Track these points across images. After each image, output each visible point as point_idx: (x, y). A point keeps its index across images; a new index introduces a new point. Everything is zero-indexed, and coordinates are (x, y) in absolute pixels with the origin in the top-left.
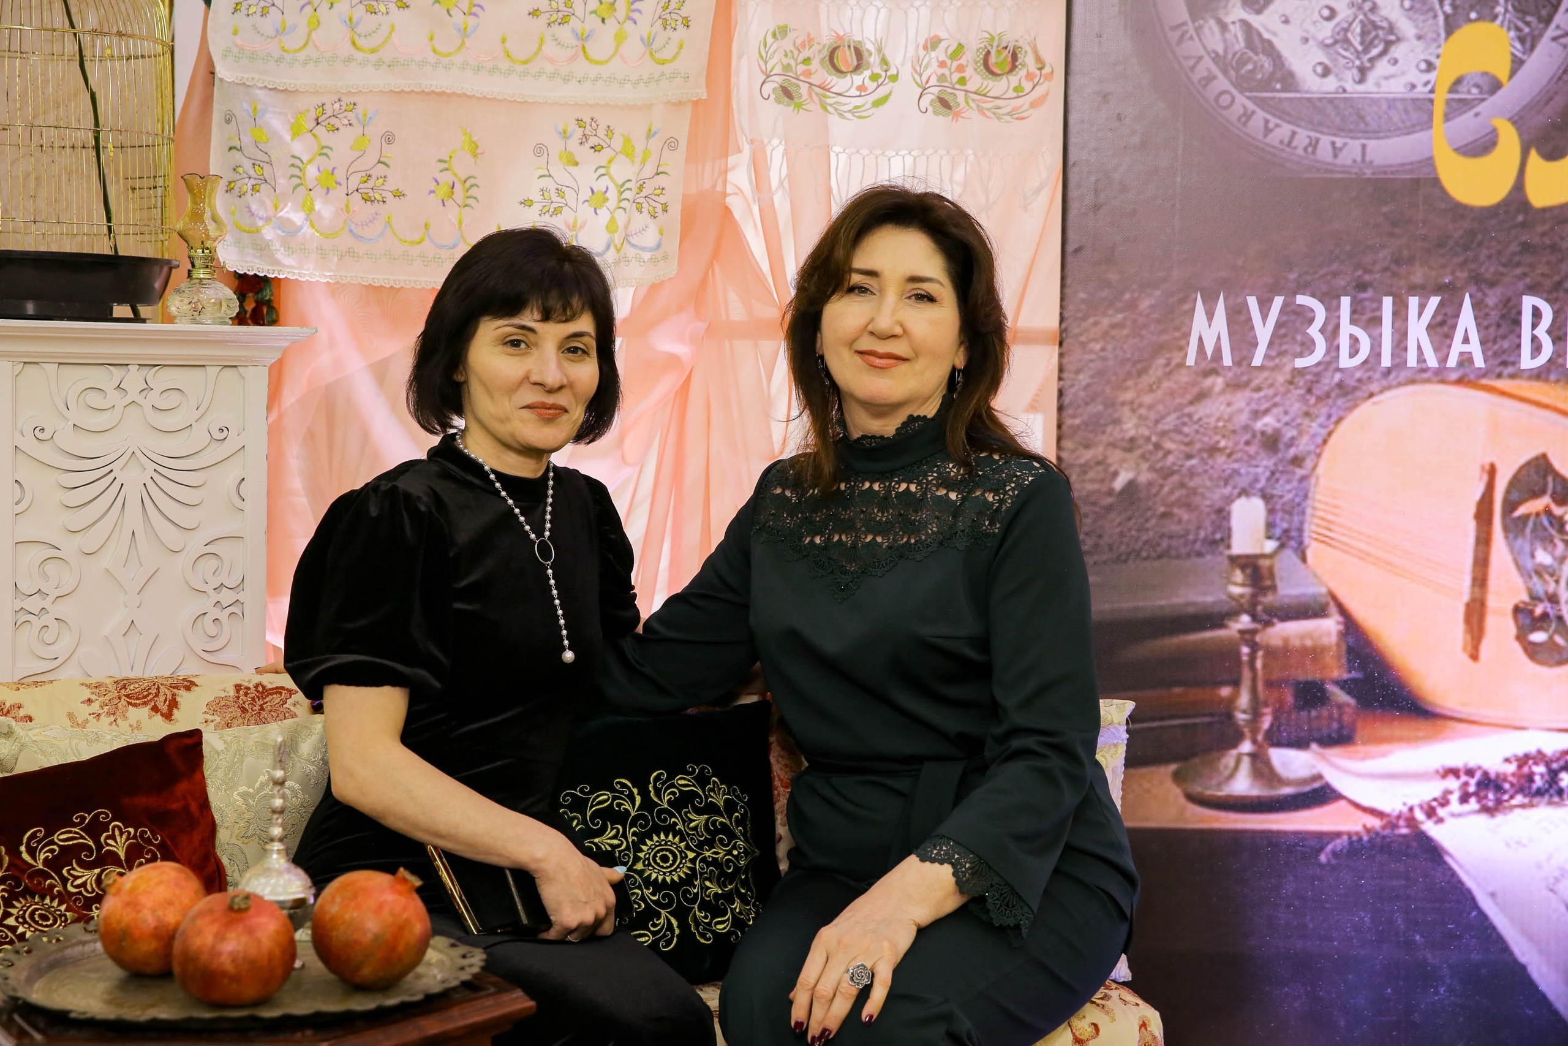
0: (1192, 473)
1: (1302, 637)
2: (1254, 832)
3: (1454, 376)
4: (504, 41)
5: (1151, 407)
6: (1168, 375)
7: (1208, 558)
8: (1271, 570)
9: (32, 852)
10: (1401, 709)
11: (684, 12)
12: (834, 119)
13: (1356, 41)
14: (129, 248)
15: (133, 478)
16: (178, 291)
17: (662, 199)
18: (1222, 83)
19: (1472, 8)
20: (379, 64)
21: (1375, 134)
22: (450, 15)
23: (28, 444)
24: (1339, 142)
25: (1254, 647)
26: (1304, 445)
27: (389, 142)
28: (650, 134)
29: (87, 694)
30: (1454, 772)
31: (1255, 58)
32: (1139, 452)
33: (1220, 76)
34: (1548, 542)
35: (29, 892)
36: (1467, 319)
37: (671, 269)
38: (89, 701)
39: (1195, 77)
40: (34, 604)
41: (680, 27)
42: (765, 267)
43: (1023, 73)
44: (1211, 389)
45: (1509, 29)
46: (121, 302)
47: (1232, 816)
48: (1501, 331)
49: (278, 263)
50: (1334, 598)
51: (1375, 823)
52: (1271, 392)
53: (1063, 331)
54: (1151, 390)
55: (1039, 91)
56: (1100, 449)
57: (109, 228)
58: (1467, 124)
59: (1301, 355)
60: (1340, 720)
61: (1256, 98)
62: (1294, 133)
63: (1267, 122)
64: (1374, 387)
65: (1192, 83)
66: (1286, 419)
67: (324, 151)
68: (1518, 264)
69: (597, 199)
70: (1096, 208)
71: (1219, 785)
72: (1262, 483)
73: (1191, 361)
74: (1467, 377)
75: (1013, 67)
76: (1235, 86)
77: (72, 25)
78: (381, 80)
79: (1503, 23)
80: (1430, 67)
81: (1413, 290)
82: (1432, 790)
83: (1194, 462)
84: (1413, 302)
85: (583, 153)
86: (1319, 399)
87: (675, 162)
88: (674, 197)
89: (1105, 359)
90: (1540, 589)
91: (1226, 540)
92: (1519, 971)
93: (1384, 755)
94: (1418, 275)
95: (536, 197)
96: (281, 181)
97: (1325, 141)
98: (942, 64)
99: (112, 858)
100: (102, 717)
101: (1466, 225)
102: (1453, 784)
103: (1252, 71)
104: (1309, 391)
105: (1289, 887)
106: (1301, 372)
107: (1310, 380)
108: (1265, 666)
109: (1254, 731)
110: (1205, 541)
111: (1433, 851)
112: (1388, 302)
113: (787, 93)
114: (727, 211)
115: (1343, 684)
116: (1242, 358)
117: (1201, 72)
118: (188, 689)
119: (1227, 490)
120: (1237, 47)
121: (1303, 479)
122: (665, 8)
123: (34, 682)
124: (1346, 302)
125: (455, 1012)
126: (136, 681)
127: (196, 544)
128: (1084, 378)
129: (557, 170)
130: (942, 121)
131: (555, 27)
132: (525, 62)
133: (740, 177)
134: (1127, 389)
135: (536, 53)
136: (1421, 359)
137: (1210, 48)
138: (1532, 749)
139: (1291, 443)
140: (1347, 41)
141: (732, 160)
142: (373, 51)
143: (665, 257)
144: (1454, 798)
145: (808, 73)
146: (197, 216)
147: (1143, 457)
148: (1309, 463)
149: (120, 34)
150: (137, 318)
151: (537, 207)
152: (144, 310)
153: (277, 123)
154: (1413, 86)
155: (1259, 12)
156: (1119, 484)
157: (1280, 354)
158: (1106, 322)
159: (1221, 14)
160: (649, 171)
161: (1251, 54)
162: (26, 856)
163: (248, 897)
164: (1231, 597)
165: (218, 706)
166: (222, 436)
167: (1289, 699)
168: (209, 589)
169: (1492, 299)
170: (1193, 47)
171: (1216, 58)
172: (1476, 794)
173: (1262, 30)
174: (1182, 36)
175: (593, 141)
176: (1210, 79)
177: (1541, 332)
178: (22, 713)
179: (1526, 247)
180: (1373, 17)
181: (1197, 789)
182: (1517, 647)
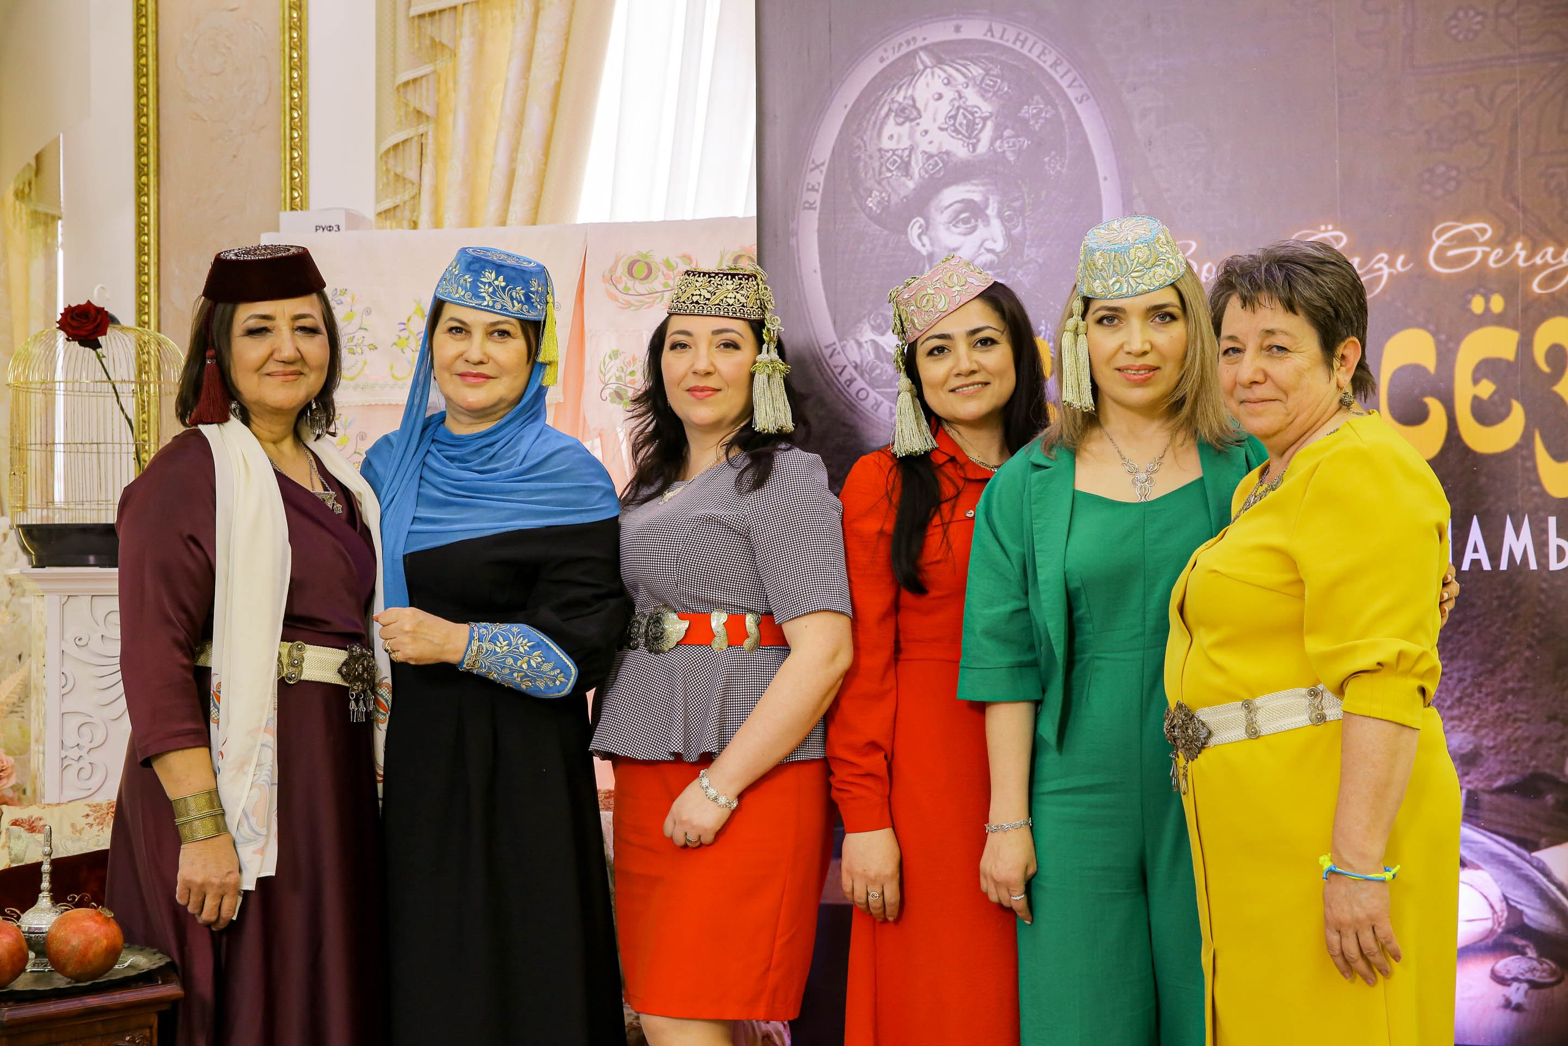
18: (860, 383)
20: (356, 387)
22: (404, 353)
23: (70, 648)
27: (362, 439)
29: (87, 810)
31: (882, 365)
33: (859, 378)
38: (88, 815)
39: (842, 379)
40: (74, 753)
45: (1049, 341)
61: (883, 392)
65: (840, 383)
76: (869, 385)
79: (1045, 337)
100: (94, 826)
103: (878, 374)
113: (619, 396)
117: (846, 376)
120: (869, 359)
137: (851, 359)
142: (352, 379)
145: (634, 382)
155: (883, 334)
161: (878, 363)
171: (856, 367)
173: (885, 346)
174: (833, 352)
176: (851, 381)
178: (42, 823)
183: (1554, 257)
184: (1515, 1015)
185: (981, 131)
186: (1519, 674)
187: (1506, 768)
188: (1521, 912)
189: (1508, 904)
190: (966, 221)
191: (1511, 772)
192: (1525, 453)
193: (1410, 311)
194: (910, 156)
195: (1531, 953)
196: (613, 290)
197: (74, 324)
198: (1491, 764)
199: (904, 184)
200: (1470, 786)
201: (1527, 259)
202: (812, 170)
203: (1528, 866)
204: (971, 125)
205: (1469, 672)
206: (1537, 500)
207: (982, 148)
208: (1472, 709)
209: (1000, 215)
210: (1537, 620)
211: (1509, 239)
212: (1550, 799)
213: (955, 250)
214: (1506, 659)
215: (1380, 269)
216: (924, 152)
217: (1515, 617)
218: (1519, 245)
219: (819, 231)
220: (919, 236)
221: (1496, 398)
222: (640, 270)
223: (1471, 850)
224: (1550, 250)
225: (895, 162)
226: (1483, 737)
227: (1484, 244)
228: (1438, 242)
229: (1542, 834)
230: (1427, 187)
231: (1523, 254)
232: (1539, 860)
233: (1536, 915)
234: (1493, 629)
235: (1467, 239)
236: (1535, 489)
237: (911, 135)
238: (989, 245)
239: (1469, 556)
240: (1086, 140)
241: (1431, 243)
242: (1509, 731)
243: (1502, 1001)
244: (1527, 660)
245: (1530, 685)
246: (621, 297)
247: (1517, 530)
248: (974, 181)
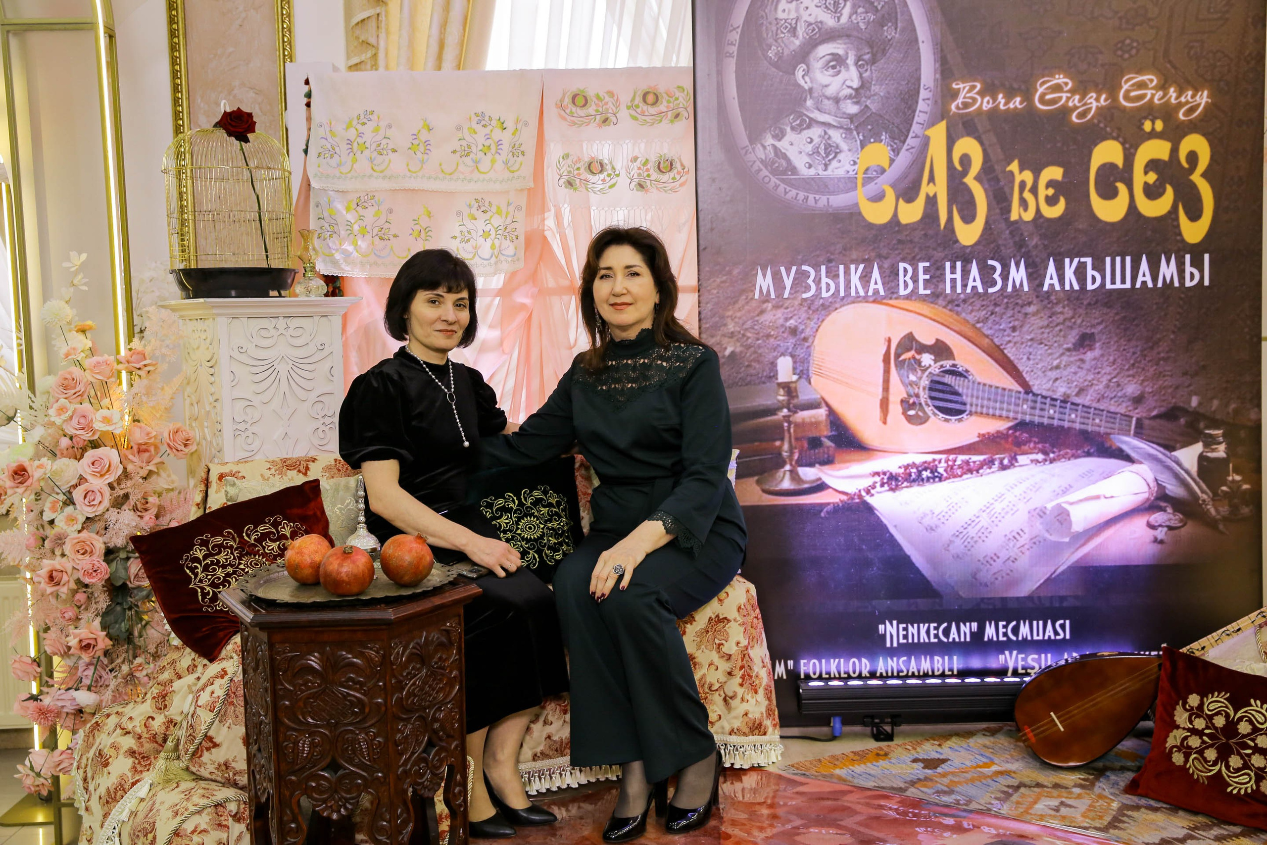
0: (759, 347)
1: (810, 417)
2: (792, 505)
3: (871, 299)
4: (440, 165)
5: (740, 318)
6: (747, 303)
7: (768, 384)
8: (796, 388)
9: (248, 536)
10: (854, 447)
11: (521, 149)
12: (592, 195)
13: (822, 152)
14: (275, 264)
15: (283, 369)
16: (299, 283)
17: (516, 233)
18: (765, 172)
19: (871, 137)
20: (384, 178)
21: (832, 193)
23: (236, 355)
24: (817, 197)
25: (790, 423)
26: (808, 332)
27: (391, 213)
28: (509, 204)
29: (268, 465)
30: (878, 474)
31: (779, 161)
32: (735, 338)
33: (764, 169)
34: (914, 370)
35: (248, 554)
36: (876, 274)
37: (521, 265)
38: (270, 469)
39: (753, 170)
40: (242, 427)
41: (520, 156)
42: (563, 262)
43: (676, 171)
44: (766, 309)
45: (888, 146)
46: (273, 290)
47: (783, 498)
48: (891, 278)
49: (343, 269)
50: (823, 399)
51: (844, 498)
52: (792, 309)
53: (699, 285)
54: (740, 310)
55: (683, 179)
56: (718, 337)
57: (267, 256)
58: (872, 188)
59: (805, 292)
60: (828, 454)
61: (780, 178)
62: (797, 194)
63: (785, 189)
64: (837, 305)
65: (752, 173)
66: (800, 321)
67: (361, 218)
68: (897, 249)
69: (486, 235)
70: (712, 229)
71: (776, 485)
72: (790, 350)
73: (757, 297)
74: (877, 300)
75: (671, 169)
76: (771, 173)
77: (247, 165)
78: (386, 185)
79: (885, 143)
80: (855, 163)
81: (852, 262)
82: (869, 482)
83: (760, 342)
84: (853, 267)
85: (479, 214)
86: (814, 312)
87: (520, 216)
88: (521, 232)
89: (719, 297)
90: (911, 392)
91: (775, 376)
92: (907, 558)
93: (847, 468)
94: (854, 255)
95: (458, 235)
96: (342, 232)
97: (811, 197)
98: (639, 168)
99: (284, 537)
100: (275, 475)
101: (874, 232)
102: (877, 479)
103: (778, 167)
104: (809, 308)
105: (808, 528)
106: (805, 300)
107: (809, 304)
108: (795, 431)
109: (791, 460)
110: (766, 376)
111: (869, 509)
112: (841, 267)
113: (570, 184)
114: (545, 238)
115: (829, 438)
116: (779, 295)
117: (755, 168)
118: (313, 461)
119: (775, 354)
120: (771, 156)
121: (808, 347)
122: (513, 147)
123: (245, 461)
124: (823, 268)
125: (447, 594)
126: (290, 459)
127: (313, 396)
128: (709, 306)
129: (467, 222)
130: (640, 194)
131: (464, 158)
132: (451, 174)
133: (550, 222)
134: (729, 310)
135: (456, 170)
136: (857, 292)
137: (759, 157)
138: (910, 462)
139: (802, 331)
140: (818, 152)
141: (546, 215)
142: (382, 172)
143: (518, 260)
144: (878, 485)
145: (579, 174)
146: (306, 249)
147: (738, 340)
148: (810, 340)
149: (269, 168)
150: (280, 296)
151: (458, 240)
152: (283, 293)
153: (339, 206)
154: (848, 172)
155: (780, 140)
156: (727, 353)
157: (796, 292)
158: (718, 280)
159: (763, 142)
160: (509, 221)
161: (777, 159)
162: (246, 538)
163: (351, 547)
164: (779, 401)
165: (327, 469)
166: (321, 348)
167: (806, 445)
168: (319, 417)
169: (886, 264)
170: (751, 157)
171: (762, 161)
172: (887, 483)
173: (781, 149)
174: (746, 152)
175: (483, 208)
176: (760, 170)
177: (908, 278)
178: (240, 475)
179: (900, 242)
180: (829, 142)
181: (767, 487)
182: (903, 417)
183: (1193, 97)
184: (1159, 546)
185: (843, 8)
186: (1167, 349)
187: (1159, 404)
188: (1164, 487)
189: (1158, 484)
190: (833, 67)
191: (1161, 407)
192: (1173, 216)
193: (1108, 129)
194: (796, 23)
195: (1169, 510)
196: (563, 113)
197: (233, 123)
198: (1151, 402)
199: (793, 42)
200: (1138, 416)
201: (1177, 98)
202: (731, 31)
203: (1169, 460)
204: (836, 4)
205: (1139, 348)
206: (1180, 245)
207: (844, 19)
208: (1140, 370)
209: (856, 64)
210: (1178, 317)
211: (1167, 86)
212: (1182, 421)
213: (826, 86)
214: (1160, 340)
215: (1091, 103)
216: (806, 21)
217: (1166, 315)
218: (1172, 90)
219: (736, 72)
220: (803, 77)
221: (1157, 183)
222: (580, 101)
223: (1138, 453)
224: (1190, 93)
225: (787, 27)
226: (1146, 387)
227: (1152, 88)
228: (1125, 87)
229: (1176, 441)
230: (1119, 53)
231: (1174, 95)
232: (1175, 457)
233: (1173, 489)
234: (1153, 322)
235: (1142, 85)
236: (1178, 238)
237: (797, 10)
238: (848, 83)
239: (1140, 279)
240: (911, 16)
241: (1121, 87)
242: (1161, 382)
243: (1152, 538)
244: (1172, 340)
245: (1173, 355)
246: (569, 118)
247: (1168, 262)
248: (839, 41)
